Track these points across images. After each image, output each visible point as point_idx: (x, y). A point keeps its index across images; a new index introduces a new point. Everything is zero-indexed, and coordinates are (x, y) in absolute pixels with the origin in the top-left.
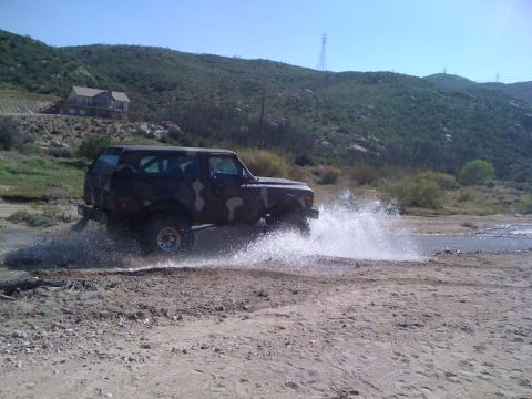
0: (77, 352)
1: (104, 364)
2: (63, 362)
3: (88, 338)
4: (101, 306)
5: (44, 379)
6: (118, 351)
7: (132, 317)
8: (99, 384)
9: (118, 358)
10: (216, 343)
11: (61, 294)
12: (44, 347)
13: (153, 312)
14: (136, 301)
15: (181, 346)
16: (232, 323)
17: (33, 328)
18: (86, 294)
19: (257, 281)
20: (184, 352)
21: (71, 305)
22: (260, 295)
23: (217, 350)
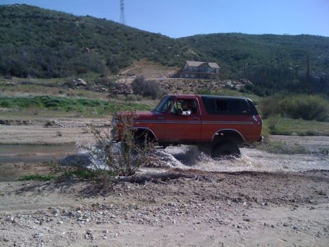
0: (206, 218)
1: (222, 228)
2: (198, 223)
3: (211, 211)
4: (215, 191)
5: (189, 232)
6: (230, 221)
7: (234, 201)
8: (223, 240)
9: (231, 225)
10: (293, 223)
11: (192, 183)
12: (187, 213)
13: (248, 199)
14: (236, 191)
15: (270, 222)
16: (303, 211)
17: (178, 201)
18: (206, 184)
19: (317, 184)
20: (273, 227)
21: (198, 190)
22: (321, 194)
23: (295, 228)
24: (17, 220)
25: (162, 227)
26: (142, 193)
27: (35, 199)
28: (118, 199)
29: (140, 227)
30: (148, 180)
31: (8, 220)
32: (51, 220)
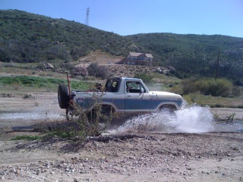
0: (159, 168)
1: (173, 175)
2: (155, 172)
3: (161, 162)
4: (160, 148)
5: (150, 179)
6: (177, 170)
7: (174, 155)
9: (178, 173)
10: (221, 170)
11: (143, 142)
12: (145, 164)
14: (175, 147)
15: (205, 170)
16: (226, 162)
17: (135, 155)
18: (153, 142)
19: (230, 142)
20: (208, 173)
21: (148, 147)
22: (235, 149)
23: (223, 174)
24: (19, 171)
25: (129, 175)
26: (107, 149)
27: (27, 154)
28: (90, 154)
29: (113, 175)
30: (111, 139)
31: (12, 171)
32: (45, 171)
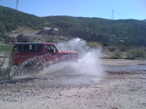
0: (42, 96)
1: (49, 99)
2: (39, 99)
3: (45, 93)
5: (34, 103)
6: (53, 96)
8: (48, 105)
9: (53, 98)
10: (79, 94)
11: (39, 81)
12: (34, 95)
13: (62, 86)
15: (69, 95)
16: (83, 89)
17: (31, 90)
18: (45, 81)
20: (70, 97)
21: (41, 84)
23: (79, 96)
25: (21, 102)
26: (14, 88)
28: (2, 92)
29: (11, 103)
30: (18, 81)
